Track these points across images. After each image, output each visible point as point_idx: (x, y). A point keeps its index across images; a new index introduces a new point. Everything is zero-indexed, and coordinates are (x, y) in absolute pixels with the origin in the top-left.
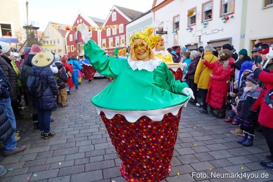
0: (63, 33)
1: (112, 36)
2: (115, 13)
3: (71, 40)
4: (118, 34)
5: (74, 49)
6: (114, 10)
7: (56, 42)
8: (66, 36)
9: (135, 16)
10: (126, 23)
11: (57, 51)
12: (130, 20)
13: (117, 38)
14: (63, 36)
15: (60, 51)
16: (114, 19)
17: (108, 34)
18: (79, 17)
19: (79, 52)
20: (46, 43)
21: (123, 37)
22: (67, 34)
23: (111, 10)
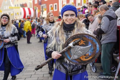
3: (36, 2)
19: (42, 14)
20: (17, 6)
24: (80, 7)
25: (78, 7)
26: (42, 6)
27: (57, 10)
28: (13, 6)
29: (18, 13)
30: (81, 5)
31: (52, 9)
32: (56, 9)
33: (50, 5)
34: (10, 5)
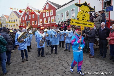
0: (19, 16)
1: (46, 17)
2: (48, 5)
3: (23, 20)
4: (50, 16)
5: (25, 24)
7: (16, 21)
8: (21, 18)
9: (59, 7)
10: (55, 10)
11: (16, 25)
12: (57, 8)
13: (49, 19)
14: (19, 18)
15: (17, 25)
17: (44, 16)
20: (10, 21)
21: (52, 18)
22: (21, 17)
23: (45, 3)
24: (50, 23)
25: (49, 23)
26: (27, 22)
28: (8, 21)
29: (11, 25)
30: (51, 22)
31: (33, 23)
33: (32, 21)
34: (6, 21)
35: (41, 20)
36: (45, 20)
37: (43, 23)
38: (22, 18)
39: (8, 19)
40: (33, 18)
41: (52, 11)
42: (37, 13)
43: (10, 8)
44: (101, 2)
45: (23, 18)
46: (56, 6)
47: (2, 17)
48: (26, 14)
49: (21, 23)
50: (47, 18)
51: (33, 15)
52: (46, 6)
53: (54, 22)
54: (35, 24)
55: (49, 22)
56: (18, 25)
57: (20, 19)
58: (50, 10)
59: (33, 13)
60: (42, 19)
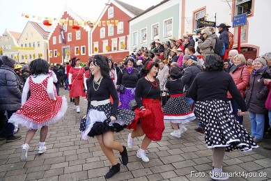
0: (45, 34)
1: (107, 37)
2: (112, 8)
3: (54, 43)
4: (116, 35)
5: (58, 54)
6: (112, 5)
7: (36, 45)
8: (49, 38)
9: (139, 13)
10: (127, 21)
12: (132, 16)
13: (114, 41)
14: (45, 37)
16: (111, 16)
17: (102, 35)
18: (66, 15)
19: (64, 58)
20: (24, 46)
21: (122, 39)
22: (50, 36)
23: (107, 5)
24: (116, 52)
25: (113, 52)
26: (63, 47)
27: (85, 54)
28: (18, 46)
29: (26, 56)
30: (118, 50)
31: (78, 51)
32: (84, 52)
33: (76, 47)
34: (13, 45)
35: (96, 45)
36: (105, 43)
37: (101, 50)
38: (51, 38)
39: (18, 40)
40: (77, 39)
41: (122, 23)
42: (87, 28)
43: (22, 15)
44: (231, 3)
45: (55, 38)
46: (132, 12)
47: (5, 35)
48: (62, 30)
49: (49, 51)
50: (109, 39)
51: (78, 32)
52: (107, 11)
53: (126, 49)
54: (82, 54)
55: (115, 49)
56: (41, 55)
57: (48, 42)
58: (117, 21)
59: (77, 28)
60: (98, 42)
